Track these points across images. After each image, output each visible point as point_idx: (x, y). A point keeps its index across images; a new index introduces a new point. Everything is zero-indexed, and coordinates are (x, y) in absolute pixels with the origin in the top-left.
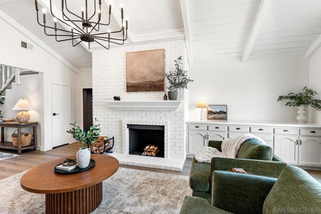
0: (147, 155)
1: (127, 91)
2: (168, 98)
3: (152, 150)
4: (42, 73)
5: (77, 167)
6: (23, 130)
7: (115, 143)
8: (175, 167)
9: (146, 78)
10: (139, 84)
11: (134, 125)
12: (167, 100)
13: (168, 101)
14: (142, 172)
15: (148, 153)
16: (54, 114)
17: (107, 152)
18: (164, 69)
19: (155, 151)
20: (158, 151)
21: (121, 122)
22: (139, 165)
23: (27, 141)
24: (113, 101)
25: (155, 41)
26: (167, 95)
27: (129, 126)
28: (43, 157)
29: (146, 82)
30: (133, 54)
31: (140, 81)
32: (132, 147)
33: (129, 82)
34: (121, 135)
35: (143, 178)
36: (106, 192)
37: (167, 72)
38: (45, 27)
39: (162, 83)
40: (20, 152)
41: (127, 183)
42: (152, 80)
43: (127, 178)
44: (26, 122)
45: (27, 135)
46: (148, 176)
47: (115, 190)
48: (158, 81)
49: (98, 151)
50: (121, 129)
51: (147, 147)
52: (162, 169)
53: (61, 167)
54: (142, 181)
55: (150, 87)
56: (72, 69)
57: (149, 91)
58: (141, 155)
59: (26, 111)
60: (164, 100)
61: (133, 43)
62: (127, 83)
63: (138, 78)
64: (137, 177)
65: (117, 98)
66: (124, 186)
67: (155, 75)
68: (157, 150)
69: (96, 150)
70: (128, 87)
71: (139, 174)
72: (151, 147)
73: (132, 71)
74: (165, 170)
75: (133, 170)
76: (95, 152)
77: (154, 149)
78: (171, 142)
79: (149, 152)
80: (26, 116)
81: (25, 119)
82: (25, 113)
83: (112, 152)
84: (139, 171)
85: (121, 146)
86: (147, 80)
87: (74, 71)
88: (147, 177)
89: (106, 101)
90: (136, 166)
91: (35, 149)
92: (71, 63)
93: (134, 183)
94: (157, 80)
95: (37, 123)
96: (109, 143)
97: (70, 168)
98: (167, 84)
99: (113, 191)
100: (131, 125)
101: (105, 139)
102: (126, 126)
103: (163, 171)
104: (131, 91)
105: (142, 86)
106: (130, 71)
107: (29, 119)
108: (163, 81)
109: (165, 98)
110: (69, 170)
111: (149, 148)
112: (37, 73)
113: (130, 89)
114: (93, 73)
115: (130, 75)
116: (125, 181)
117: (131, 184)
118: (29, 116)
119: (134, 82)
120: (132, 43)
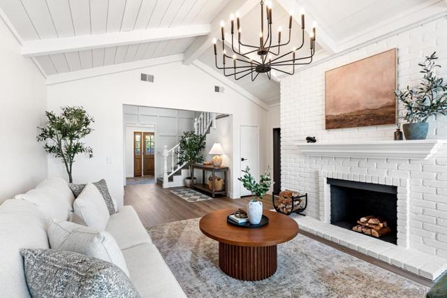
0: (362, 233)
1: (326, 129)
2: (404, 137)
3: (374, 227)
4: (232, 115)
5: (248, 222)
6: (217, 174)
7: (308, 203)
8: (418, 268)
9: (358, 104)
10: (346, 116)
11: (337, 180)
12: (401, 138)
13: (404, 141)
14: (346, 256)
15: (364, 230)
16: (243, 160)
17: (298, 213)
18: (395, 85)
19: (378, 228)
20: (386, 230)
21: (317, 173)
22: (342, 244)
23: (219, 185)
24: (306, 143)
25: (376, 40)
26: (402, 130)
27: (329, 181)
28: (231, 204)
29: (359, 111)
30: (335, 71)
31: (347, 112)
32: (336, 214)
33: (329, 114)
34: (318, 193)
35: (345, 265)
36: (283, 264)
37: (403, 88)
38: (224, 68)
39: (391, 109)
40: (214, 196)
41: (315, 264)
42: (369, 106)
43: (317, 256)
44: (219, 166)
45: (219, 179)
46: (354, 265)
47: (296, 266)
48: (382, 108)
49: (285, 209)
50: (317, 183)
51: (363, 219)
52: (387, 263)
53: (233, 217)
54: (341, 269)
55: (365, 119)
56: (260, 106)
57: (365, 125)
58: (351, 229)
59: (219, 155)
60: (396, 139)
61: (336, 54)
62: (326, 117)
63: (344, 106)
64: (335, 260)
65: (311, 140)
66: (310, 266)
67: (377, 97)
68: (384, 227)
69: (283, 208)
70: (328, 122)
71: (338, 257)
72: (371, 221)
73: (334, 97)
74: (393, 266)
75: (331, 249)
76: (281, 210)
77: (377, 225)
78: (411, 219)
79: (366, 227)
80: (219, 160)
81: (218, 163)
82: (218, 157)
83: (305, 215)
84: (340, 253)
85: (318, 208)
86: (361, 108)
87: (263, 108)
88: (351, 265)
89: (297, 144)
90: (337, 244)
91: (226, 196)
92: (259, 98)
93: (327, 267)
94: (380, 105)
95: (227, 168)
96: (300, 201)
97: (241, 221)
98: (402, 110)
99: (292, 266)
100: (332, 179)
101: (293, 195)
102: (325, 180)
103: (388, 267)
104: (333, 128)
105: (351, 118)
106: (331, 97)
107: (221, 163)
108: (394, 106)
109: (398, 136)
110: (240, 222)
111: (367, 222)
112: (228, 116)
113: (330, 125)
114: (281, 107)
115: (330, 103)
116: (313, 260)
117: (322, 267)
118: (221, 161)
119: (338, 114)
120: (333, 56)
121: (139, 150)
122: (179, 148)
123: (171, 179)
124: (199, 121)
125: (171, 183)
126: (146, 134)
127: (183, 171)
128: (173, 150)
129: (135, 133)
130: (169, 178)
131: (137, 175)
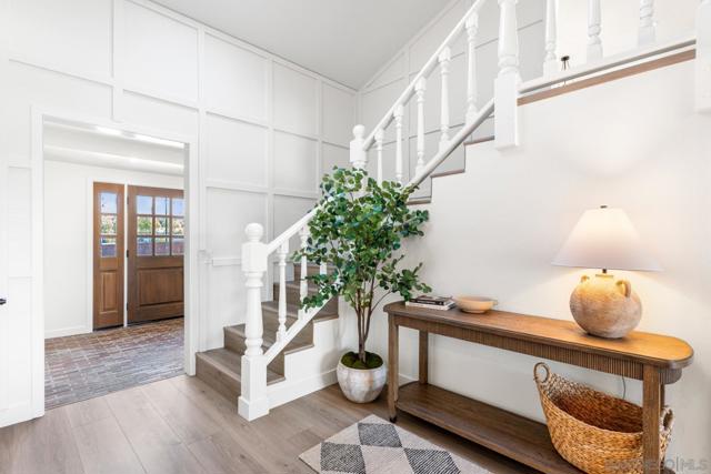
121: (112, 242)
122: (307, 233)
123: (276, 371)
124: (378, 134)
125: (278, 386)
126: (137, 190)
127: (322, 330)
128: (282, 244)
129: (99, 188)
130: (270, 368)
131: (106, 323)
